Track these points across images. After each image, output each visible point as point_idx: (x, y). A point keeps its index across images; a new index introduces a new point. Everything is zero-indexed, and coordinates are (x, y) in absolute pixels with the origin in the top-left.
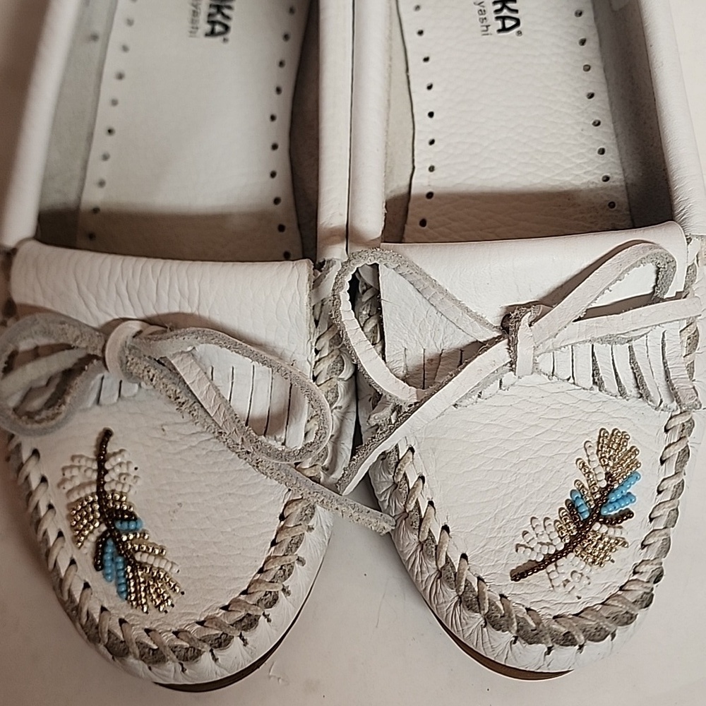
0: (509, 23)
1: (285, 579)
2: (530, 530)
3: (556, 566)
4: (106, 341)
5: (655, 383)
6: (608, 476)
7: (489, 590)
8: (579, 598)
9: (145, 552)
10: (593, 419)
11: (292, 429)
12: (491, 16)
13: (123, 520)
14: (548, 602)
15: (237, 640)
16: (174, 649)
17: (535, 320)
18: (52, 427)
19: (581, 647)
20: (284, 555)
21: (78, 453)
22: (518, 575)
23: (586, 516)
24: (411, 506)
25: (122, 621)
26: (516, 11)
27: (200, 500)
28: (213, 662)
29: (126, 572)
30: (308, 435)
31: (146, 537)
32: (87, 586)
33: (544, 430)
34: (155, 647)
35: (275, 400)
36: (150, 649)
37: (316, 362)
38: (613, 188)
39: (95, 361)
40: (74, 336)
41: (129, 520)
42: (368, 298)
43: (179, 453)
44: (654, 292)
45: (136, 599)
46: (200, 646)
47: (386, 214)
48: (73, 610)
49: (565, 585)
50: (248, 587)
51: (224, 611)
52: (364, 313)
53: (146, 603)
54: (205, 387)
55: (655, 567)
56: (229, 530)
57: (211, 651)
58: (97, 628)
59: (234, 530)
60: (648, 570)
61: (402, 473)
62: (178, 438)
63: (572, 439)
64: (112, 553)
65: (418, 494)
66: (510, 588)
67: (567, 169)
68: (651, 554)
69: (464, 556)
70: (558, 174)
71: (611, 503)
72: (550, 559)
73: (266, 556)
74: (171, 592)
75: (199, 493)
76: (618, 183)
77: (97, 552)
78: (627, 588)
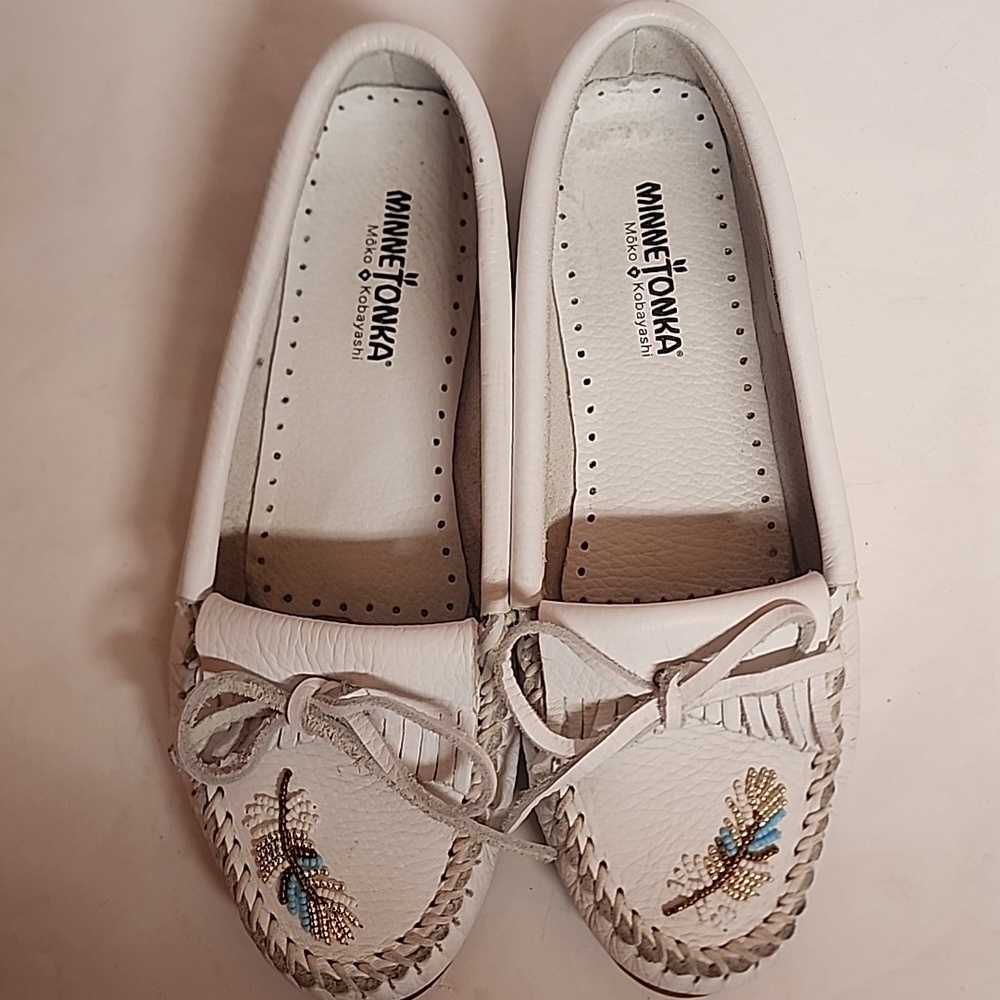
0: (670, 344)
1: (455, 913)
2: (681, 867)
3: (705, 901)
4: (288, 700)
5: (800, 727)
6: (756, 813)
7: (643, 924)
8: (725, 930)
9: (325, 888)
10: (743, 757)
11: (459, 773)
12: (652, 336)
13: (304, 857)
14: (696, 935)
15: (412, 970)
16: (355, 980)
17: (684, 680)
18: (239, 775)
19: (726, 977)
20: (454, 890)
21: (260, 793)
22: (669, 910)
23: (734, 853)
24: (571, 843)
25: (307, 953)
26: (677, 331)
27: (375, 838)
28: (390, 989)
29: (309, 907)
30: (475, 776)
31: (327, 873)
32: (273, 918)
33: (694, 771)
34: (338, 978)
35: (443, 748)
36: (335, 980)
37: (481, 707)
38: (772, 509)
39: (277, 716)
40: (258, 693)
41: (310, 857)
42: (529, 646)
43: (354, 793)
44: (796, 646)
45: (319, 932)
46: (379, 977)
47: (546, 563)
48: (262, 941)
49: (712, 919)
50: (422, 920)
51: (399, 944)
52: (526, 659)
53: (328, 937)
54: (380, 748)
55: (797, 900)
56: (402, 866)
57: (389, 980)
58: (285, 959)
59: (406, 866)
60: (791, 903)
61: (563, 811)
62: (353, 778)
63: (723, 778)
64: (296, 888)
65: (577, 832)
66: (661, 921)
67: (726, 491)
68: (793, 887)
69: (620, 891)
70: (717, 497)
71: (758, 840)
72: (699, 895)
73: (437, 890)
74: (350, 925)
75: (374, 831)
76: (777, 504)
77: (281, 887)
78: (770, 920)
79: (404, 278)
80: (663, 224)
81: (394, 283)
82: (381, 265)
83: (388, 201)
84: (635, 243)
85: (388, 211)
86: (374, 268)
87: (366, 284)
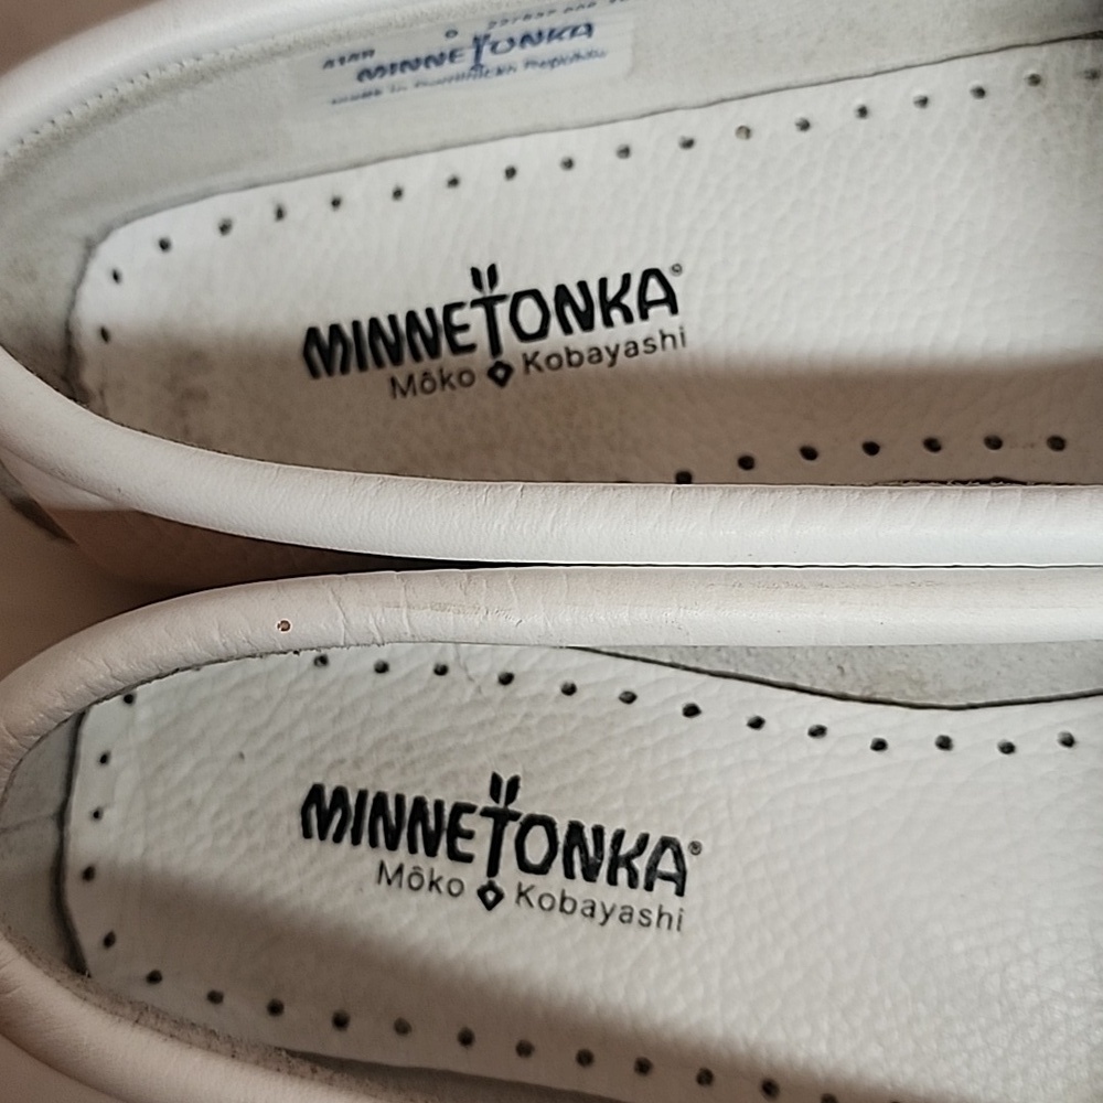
26: (627, 277)
79: (501, 805)
80: (392, 319)
81: (512, 829)
82: (468, 859)
83: (322, 837)
84: (435, 375)
85: (347, 837)
86: (475, 875)
87: (510, 894)
